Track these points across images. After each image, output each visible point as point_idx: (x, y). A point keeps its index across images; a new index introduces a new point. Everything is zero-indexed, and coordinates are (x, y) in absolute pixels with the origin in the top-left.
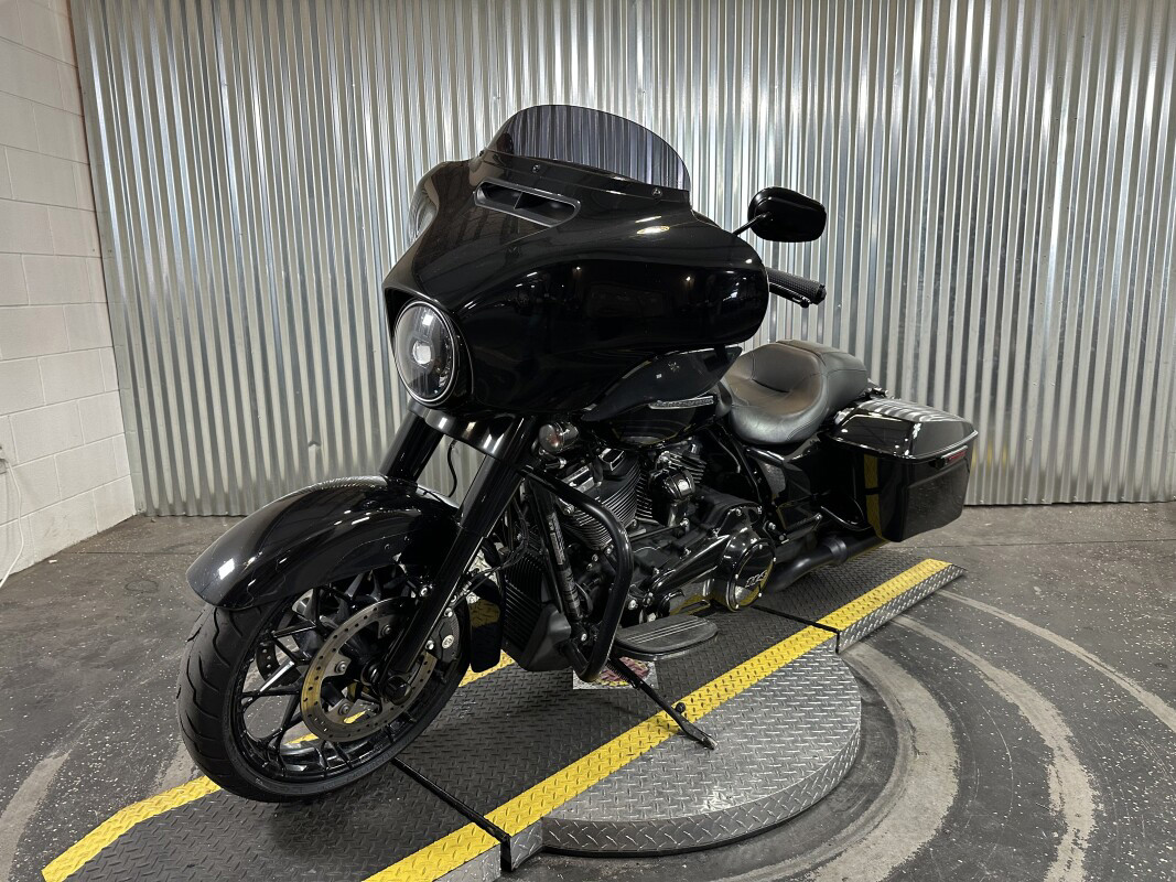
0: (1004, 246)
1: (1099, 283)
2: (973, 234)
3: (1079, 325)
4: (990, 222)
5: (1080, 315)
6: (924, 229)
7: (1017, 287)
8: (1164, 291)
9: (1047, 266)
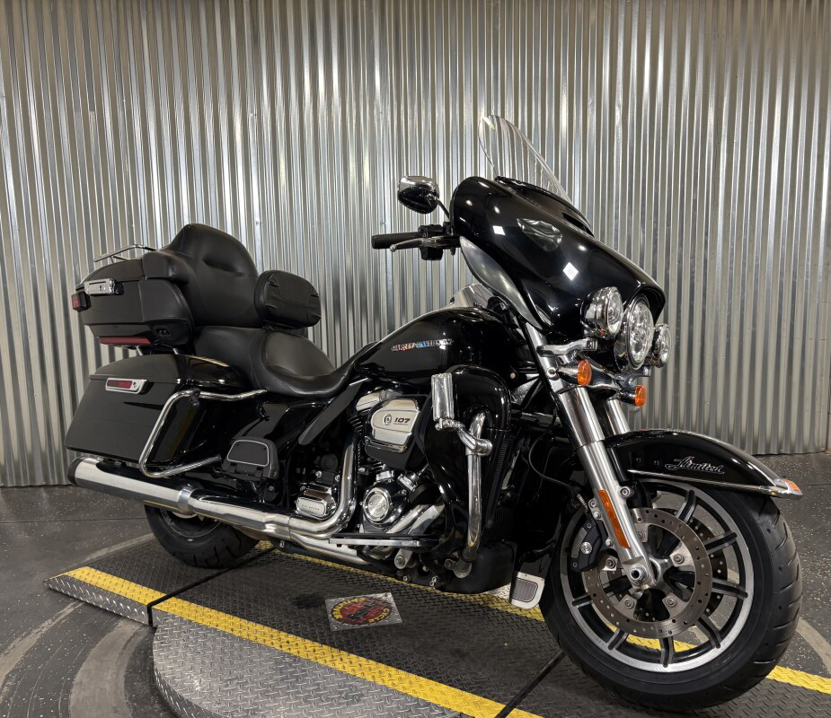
0: (681, 244)
1: (756, 275)
2: (655, 234)
3: (742, 309)
4: (668, 225)
5: (743, 302)
6: (616, 230)
7: (692, 278)
8: (807, 282)
9: (715, 262)
